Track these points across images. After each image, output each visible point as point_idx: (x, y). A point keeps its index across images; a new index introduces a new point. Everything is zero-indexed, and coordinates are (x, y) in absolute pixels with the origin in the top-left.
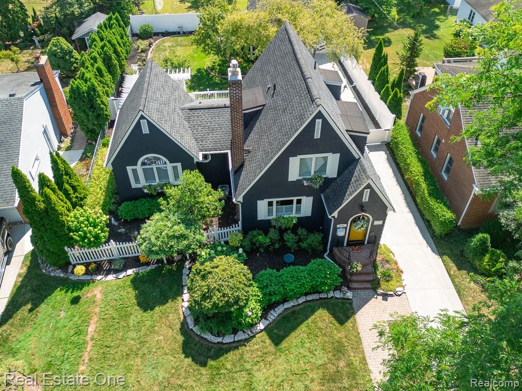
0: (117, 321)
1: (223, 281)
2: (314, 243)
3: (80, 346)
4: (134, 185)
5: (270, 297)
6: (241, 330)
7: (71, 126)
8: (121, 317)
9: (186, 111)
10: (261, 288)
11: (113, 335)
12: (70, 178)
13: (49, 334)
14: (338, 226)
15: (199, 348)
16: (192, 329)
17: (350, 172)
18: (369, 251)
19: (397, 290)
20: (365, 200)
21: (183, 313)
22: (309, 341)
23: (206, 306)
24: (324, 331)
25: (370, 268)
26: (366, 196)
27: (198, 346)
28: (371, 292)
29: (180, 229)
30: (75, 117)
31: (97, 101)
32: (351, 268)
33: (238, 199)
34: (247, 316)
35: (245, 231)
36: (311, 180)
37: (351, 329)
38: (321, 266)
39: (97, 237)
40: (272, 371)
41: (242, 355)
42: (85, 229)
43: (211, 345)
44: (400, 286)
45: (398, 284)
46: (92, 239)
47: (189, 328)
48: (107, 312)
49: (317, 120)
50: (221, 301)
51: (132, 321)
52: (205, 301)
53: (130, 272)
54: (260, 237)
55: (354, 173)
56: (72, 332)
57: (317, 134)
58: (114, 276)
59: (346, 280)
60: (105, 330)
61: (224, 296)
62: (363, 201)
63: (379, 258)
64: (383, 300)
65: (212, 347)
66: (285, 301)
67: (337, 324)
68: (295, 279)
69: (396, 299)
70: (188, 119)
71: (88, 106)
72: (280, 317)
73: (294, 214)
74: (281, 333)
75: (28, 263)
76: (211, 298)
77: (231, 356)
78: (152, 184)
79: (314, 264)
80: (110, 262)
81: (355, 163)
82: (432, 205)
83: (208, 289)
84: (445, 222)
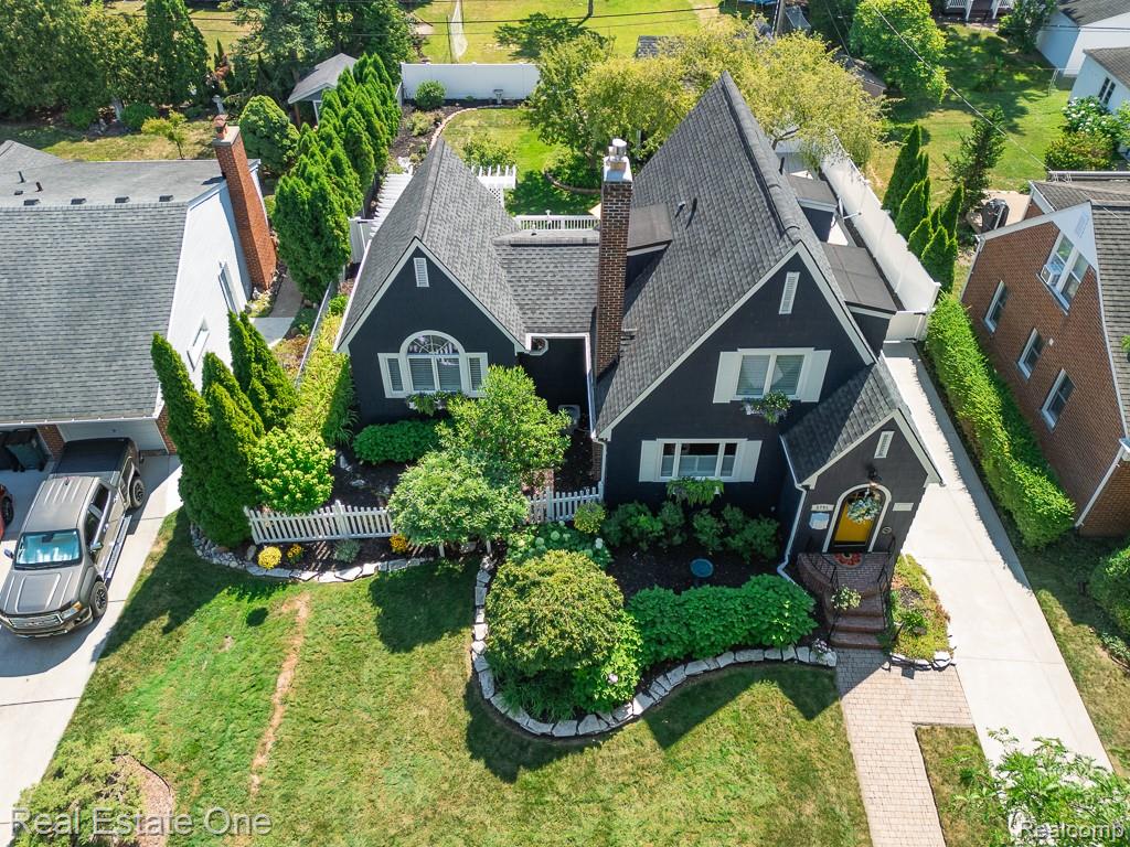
0: (337, 667)
1: (562, 604)
2: (758, 540)
3: (260, 714)
4: (390, 393)
5: (658, 648)
6: (592, 713)
7: (273, 270)
8: (345, 662)
9: (505, 247)
10: (641, 627)
11: (326, 698)
12: (265, 369)
13: (200, 683)
14: (814, 508)
15: (501, 742)
16: (489, 701)
17: (850, 392)
18: (878, 567)
19: (936, 658)
20: (880, 454)
21: (473, 664)
22: (738, 750)
23: (523, 655)
24: (771, 732)
25: (877, 604)
26: (883, 446)
27: (500, 737)
28: (878, 655)
29: (479, 487)
30: (282, 250)
31: (328, 220)
32: (838, 600)
34: (606, 683)
35: (610, 503)
36: (762, 403)
37: (832, 733)
38: (771, 591)
39: (309, 492)
40: (655, 807)
41: (591, 767)
42: (287, 473)
43: (526, 737)
44: (944, 650)
45: (939, 644)
46: (299, 495)
47: (483, 696)
48: (318, 648)
49: (789, 275)
50: (557, 646)
51: (367, 671)
52: (522, 644)
53: (369, 568)
54: (642, 518)
55: (859, 393)
56: (245, 683)
57: (786, 305)
58: (337, 574)
59: (824, 624)
60: (311, 685)
61: (562, 635)
62: (876, 456)
63: (897, 585)
64: (903, 675)
65: (529, 743)
66: (689, 658)
67: (801, 720)
68: (715, 614)
69: (933, 677)
70: (508, 265)
71: (311, 231)
72: (676, 693)
73: (717, 476)
74: (678, 726)
75: (170, 534)
76: (534, 637)
77: (569, 765)
78: (426, 392)
79: (755, 585)
80: (332, 544)
81: (861, 375)
82: (1020, 479)
83: (531, 618)
84: (1049, 517)
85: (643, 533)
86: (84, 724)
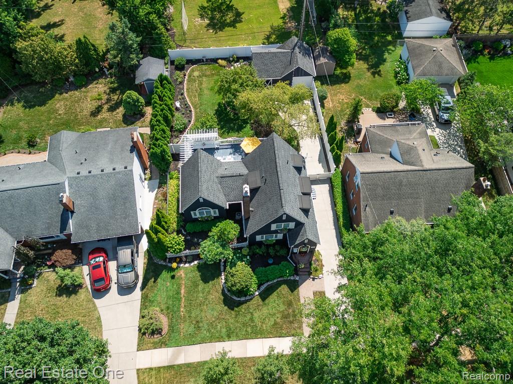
0: (193, 288)
3: (179, 300)
4: (194, 217)
5: (261, 281)
6: (248, 296)
8: (195, 286)
9: (219, 178)
10: (258, 278)
11: (192, 295)
13: (165, 294)
14: (294, 249)
16: (227, 294)
18: (309, 256)
19: (319, 276)
21: (222, 285)
22: (278, 300)
24: (284, 295)
25: (308, 265)
27: (230, 301)
28: (307, 276)
29: (220, 250)
32: (299, 266)
33: (247, 236)
34: (251, 291)
35: (250, 246)
36: (282, 230)
37: (297, 295)
38: (285, 268)
39: (180, 249)
40: (261, 313)
41: (249, 306)
43: (235, 301)
44: (321, 274)
47: (225, 293)
48: (188, 284)
49: (284, 215)
50: (240, 287)
51: (200, 288)
53: (196, 262)
54: (257, 250)
56: (175, 293)
57: (284, 218)
58: (189, 264)
59: (296, 271)
60: (188, 292)
61: (241, 285)
62: (305, 242)
63: (314, 258)
64: (312, 280)
66: (268, 282)
67: (290, 293)
69: (318, 280)
70: (220, 183)
72: (265, 289)
73: (274, 238)
74: (266, 296)
75: (147, 256)
76: (235, 286)
77: (244, 306)
78: (203, 216)
79: (282, 265)
80: (186, 257)
81: (302, 225)
82: (343, 231)
85: (258, 253)
86: (144, 306)
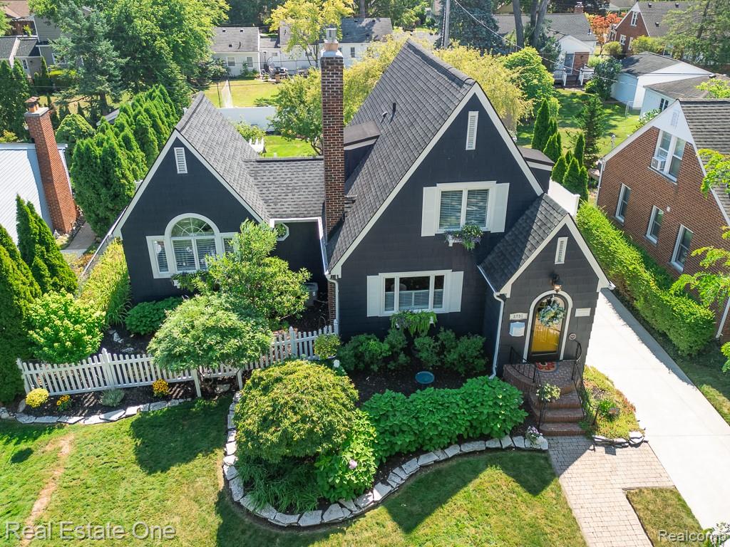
0: (93, 490)
1: (303, 393)
2: (470, 350)
4: (157, 274)
5: (393, 438)
6: (335, 502)
7: (73, 221)
8: (102, 484)
9: (252, 163)
11: (80, 516)
12: (48, 251)
14: (512, 317)
15: (251, 536)
16: (238, 504)
17: (528, 217)
18: (569, 370)
19: (631, 436)
20: (559, 261)
21: (224, 476)
22: (473, 523)
23: (267, 440)
24: (500, 506)
25: (575, 398)
26: (560, 252)
27: (249, 533)
29: (229, 318)
30: (79, 197)
31: (115, 171)
32: (543, 393)
33: (333, 271)
34: (347, 468)
37: (554, 502)
38: (486, 386)
39: (78, 341)
42: (58, 322)
43: (275, 531)
44: (636, 430)
45: (630, 426)
46: (68, 344)
47: (232, 499)
48: (77, 476)
49: (471, 114)
50: (299, 430)
51: (123, 490)
52: (267, 431)
53: (132, 410)
54: (372, 342)
55: (536, 216)
57: (471, 141)
58: (102, 416)
60: (66, 507)
62: (556, 262)
63: (587, 387)
64: (606, 452)
65: (277, 535)
66: (420, 451)
67: (526, 495)
68: (440, 407)
69: (632, 452)
70: (255, 175)
71: (102, 180)
72: (412, 481)
73: (430, 309)
74: (416, 509)
78: (188, 271)
81: (535, 204)
82: (667, 301)
83: (274, 406)
84: (696, 324)
85: (373, 358)
